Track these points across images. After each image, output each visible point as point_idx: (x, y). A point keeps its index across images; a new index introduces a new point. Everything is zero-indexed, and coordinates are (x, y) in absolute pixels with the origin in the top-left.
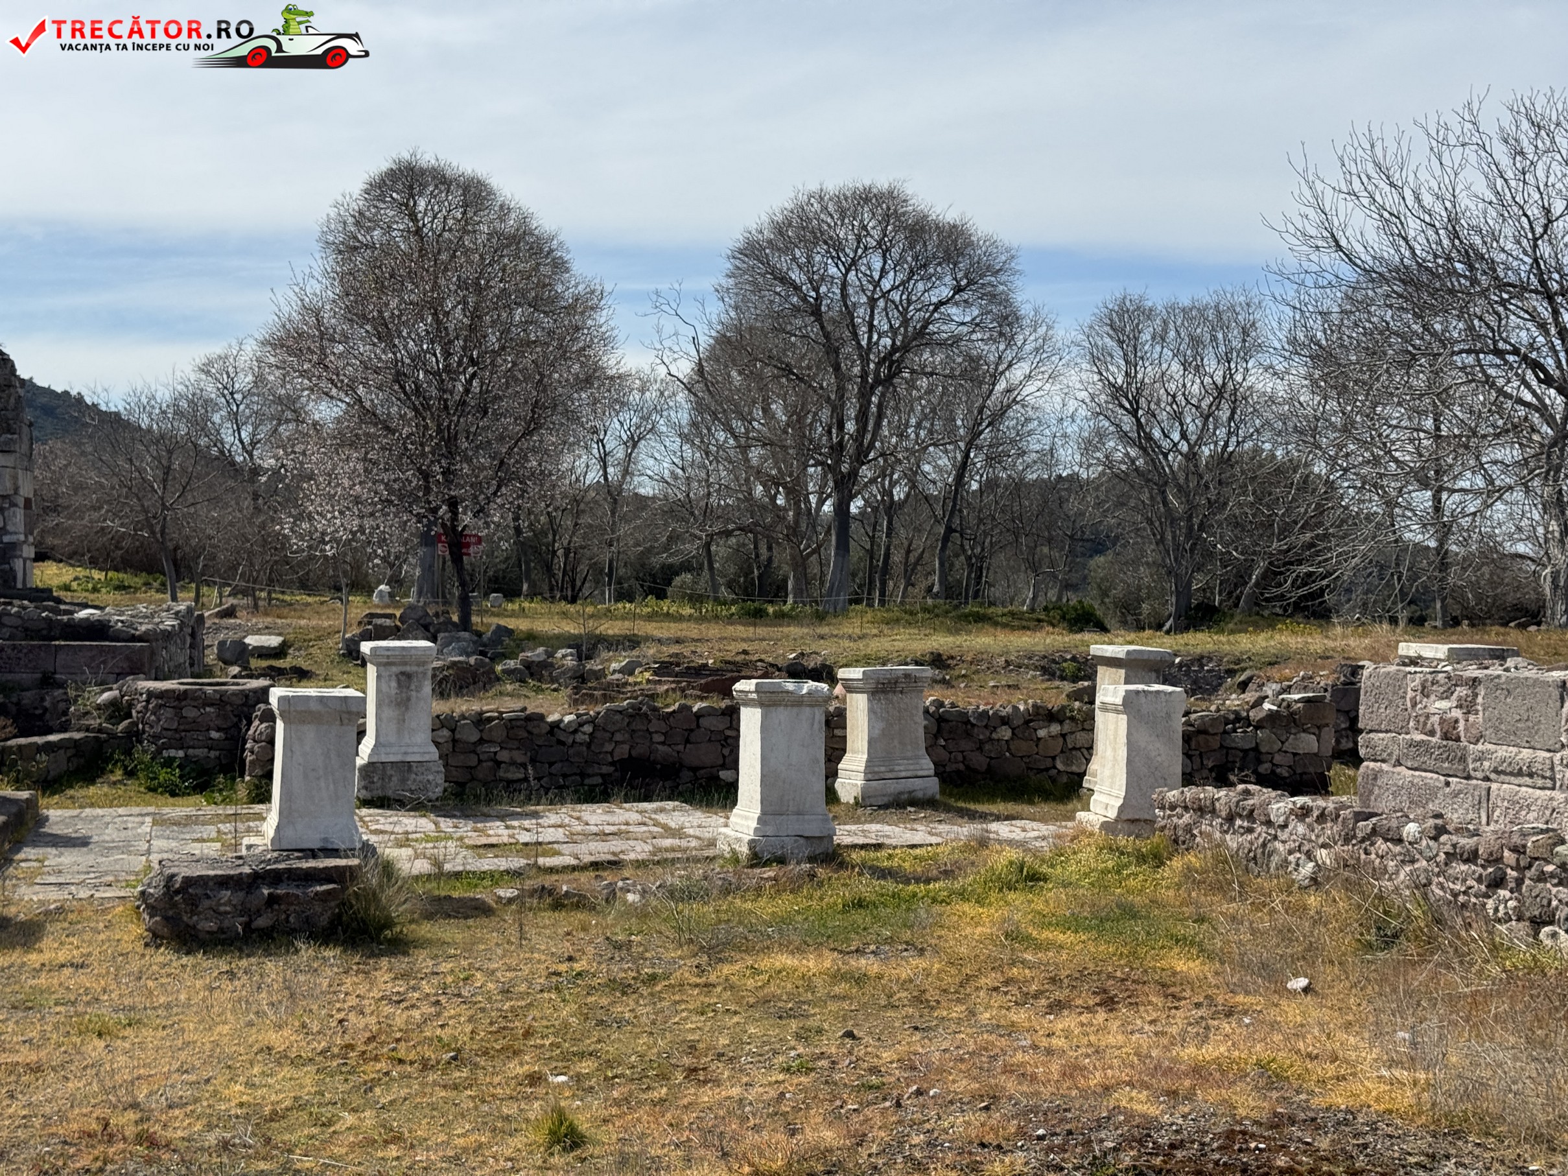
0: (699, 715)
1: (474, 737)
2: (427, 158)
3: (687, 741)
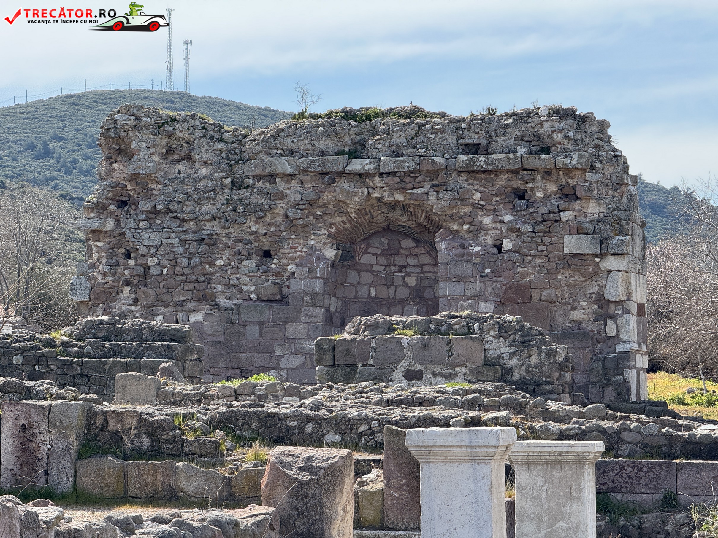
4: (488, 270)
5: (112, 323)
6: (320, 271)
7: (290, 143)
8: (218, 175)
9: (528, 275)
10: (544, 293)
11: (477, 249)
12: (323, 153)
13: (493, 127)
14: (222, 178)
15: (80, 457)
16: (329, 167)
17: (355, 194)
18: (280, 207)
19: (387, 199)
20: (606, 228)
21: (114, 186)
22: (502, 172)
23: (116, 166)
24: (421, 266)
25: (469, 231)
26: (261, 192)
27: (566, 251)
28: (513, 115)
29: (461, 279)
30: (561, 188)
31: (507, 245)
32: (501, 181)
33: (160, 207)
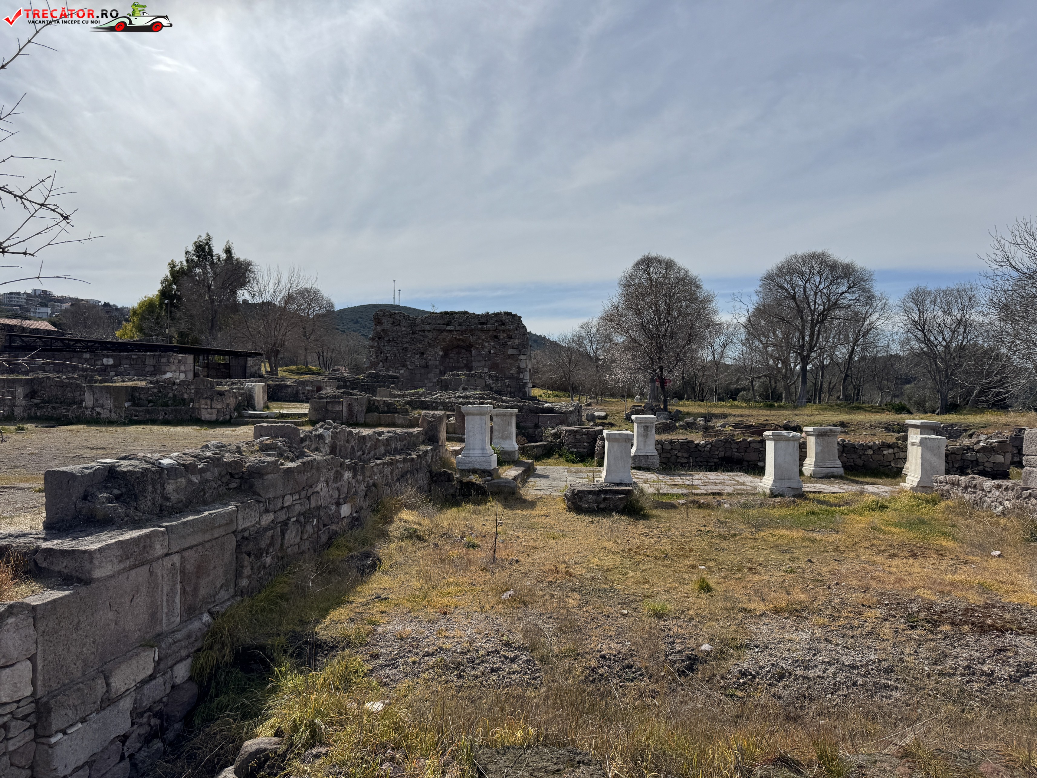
0: (750, 443)
1: (669, 448)
2: (654, 254)
3: (746, 451)
4: (487, 359)
5: (376, 373)
6: (438, 359)
7: (429, 321)
8: (408, 330)
9: (498, 360)
10: (503, 366)
11: (484, 352)
12: (439, 324)
13: (488, 317)
15: (366, 413)
16: (441, 328)
17: (448, 336)
19: (458, 338)
20: (520, 347)
21: (377, 333)
22: (491, 330)
23: (378, 327)
24: (467, 357)
25: (481, 347)
26: (421, 335)
27: (509, 353)
28: (494, 314)
29: (479, 361)
30: (508, 335)
31: (492, 351)
33: (391, 339)
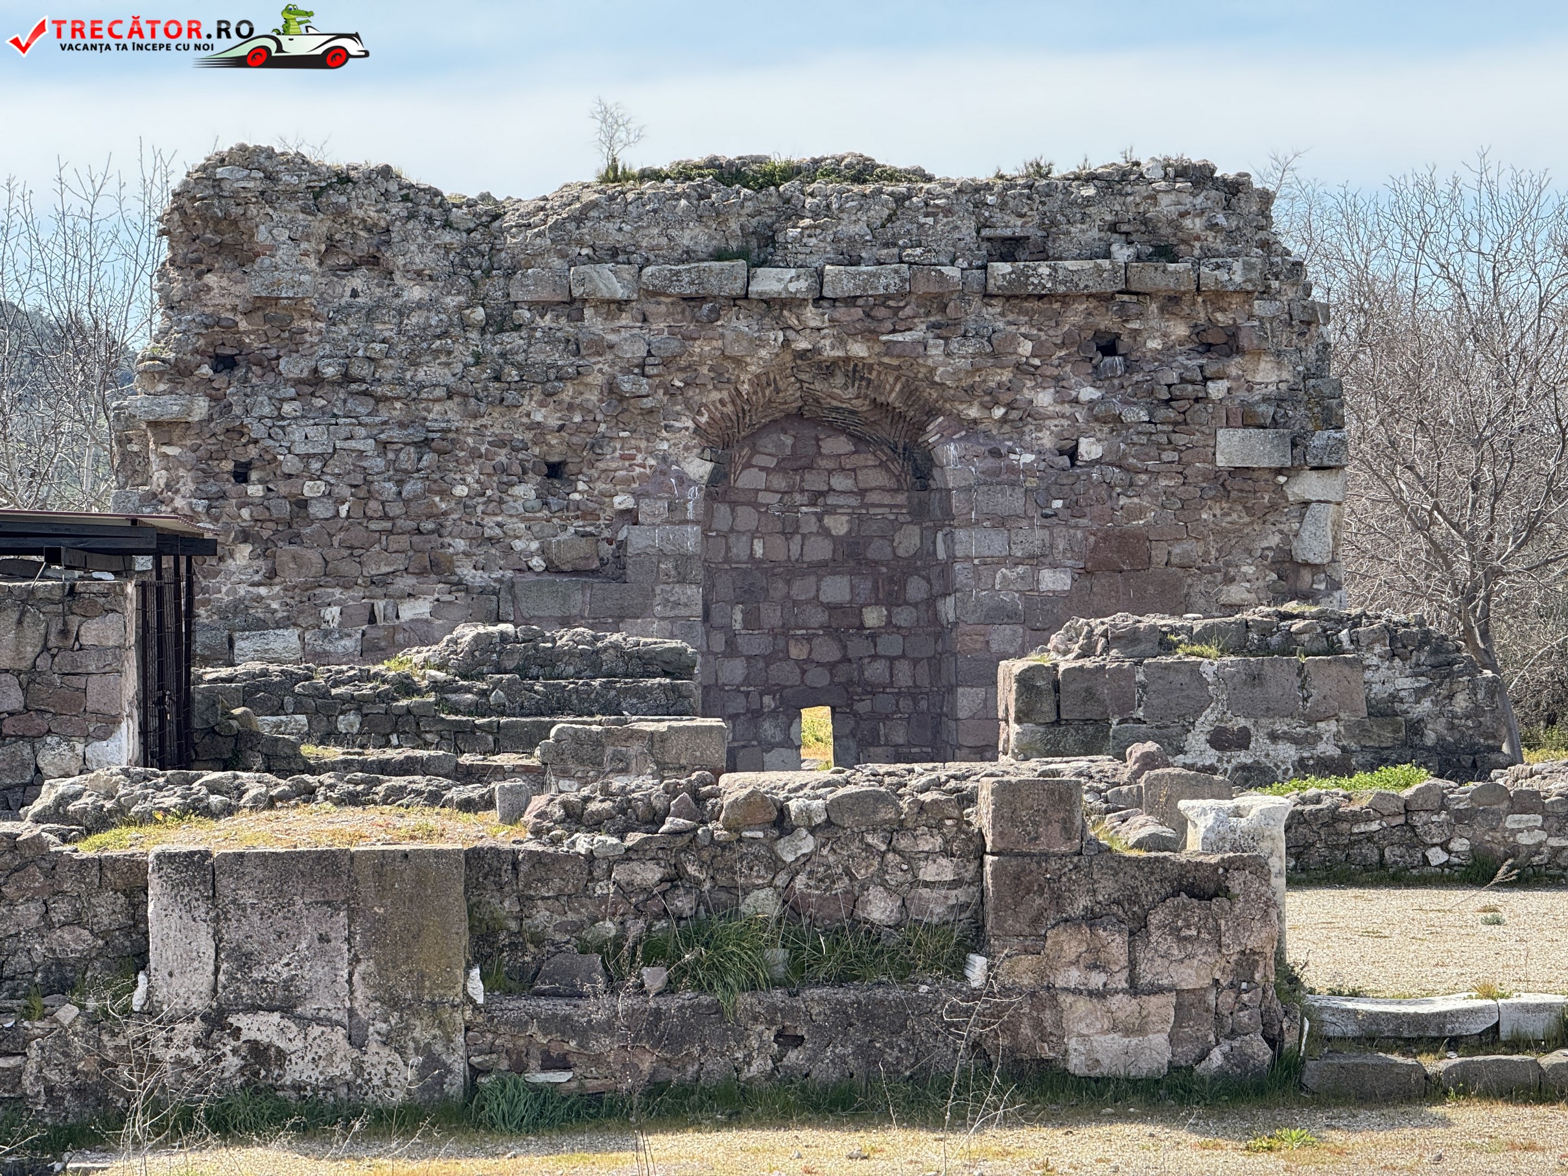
4: (1057, 504)
5: (531, 639)
6: (694, 508)
7: (613, 233)
8: (451, 301)
9: (1141, 512)
10: (1177, 550)
11: (1028, 458)
12: (689, 256)
13: (1054, 204)
14: (460, 308)
16: (713, 286)
17: (761, 343)
18: (599, 370)
19: (830, 352)
20: (1298, 414)
21: (211, 324)
22: (1076, 298)
23: (210, 279)
24: (862, 492)
25: (1004, 420)
26: (550, 337)
27: (1221, 461)
28: (1091, 178)
29: (1002, 522)
30: (1197, 331)
31: (1089, 449)
32: (1075, 315)
33: (330, 371)
